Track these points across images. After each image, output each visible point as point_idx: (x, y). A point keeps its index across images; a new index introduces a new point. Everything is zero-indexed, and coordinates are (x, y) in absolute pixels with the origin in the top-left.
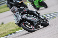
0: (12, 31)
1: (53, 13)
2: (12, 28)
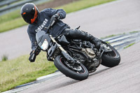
2: (29, 70)
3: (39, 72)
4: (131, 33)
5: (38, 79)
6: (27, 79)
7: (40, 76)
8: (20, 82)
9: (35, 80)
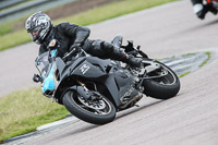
0: (23, 123)
1: (177, 56)
2: (25, 115)
3: (41, 118)
4: (184, 56)
5: (39, 128)
6: (23, 129)
7: (42, 124)
8: (12, 133)
9: (35, 130)
